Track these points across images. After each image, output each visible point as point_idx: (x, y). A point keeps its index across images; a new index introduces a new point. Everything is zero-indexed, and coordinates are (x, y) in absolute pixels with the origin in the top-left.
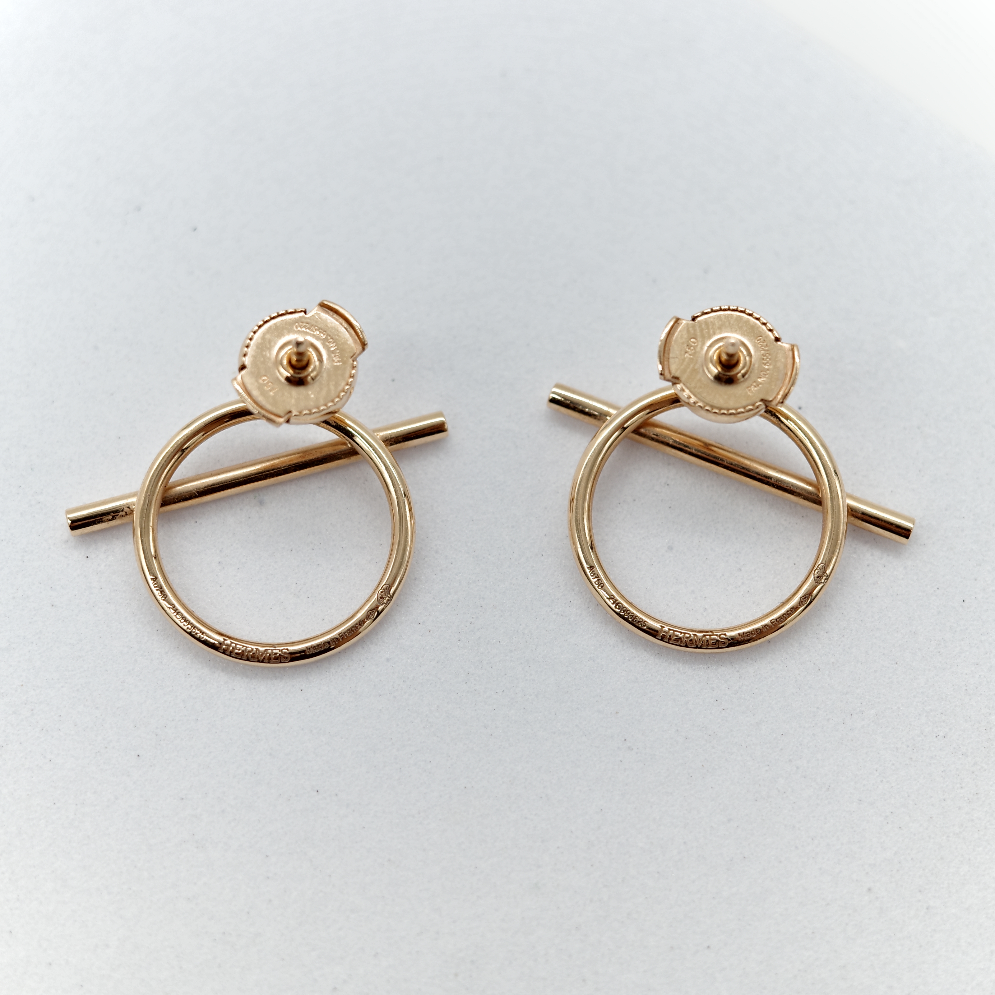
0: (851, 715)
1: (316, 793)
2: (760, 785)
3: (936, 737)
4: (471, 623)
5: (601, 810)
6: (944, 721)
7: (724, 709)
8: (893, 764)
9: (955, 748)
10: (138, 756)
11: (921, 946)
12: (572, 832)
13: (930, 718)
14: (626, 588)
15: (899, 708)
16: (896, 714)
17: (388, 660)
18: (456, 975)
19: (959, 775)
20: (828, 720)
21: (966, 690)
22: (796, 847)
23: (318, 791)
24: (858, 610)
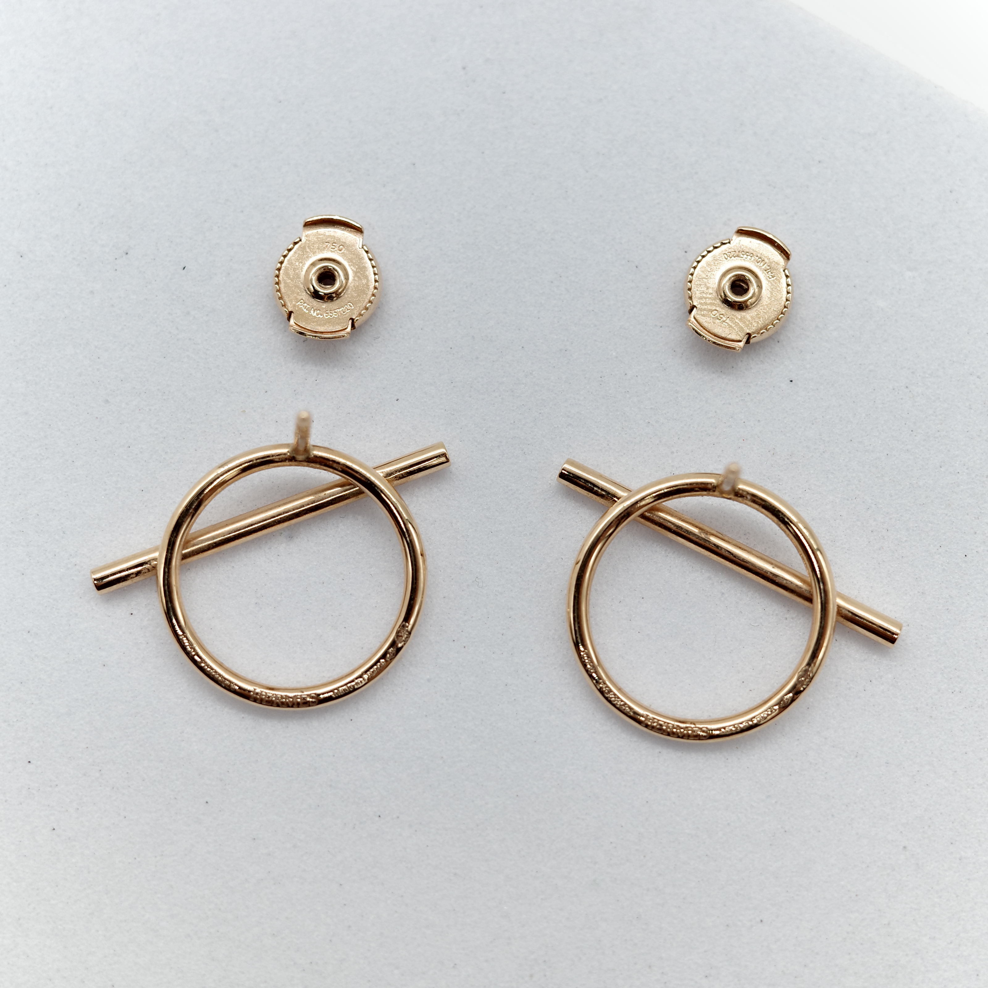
0: (871, 681)
1: (377, 819)
2: (792, 760)
3: (953, 693)
4: (503, 635)
5: (647, 802)
6: (958, 677)
7: (751, 690)
8: (915, 724)
9: (971, 702)
10: (207, 802)
11: (957, 896)
12: (622, 826)
13: (945, 675)
14: (646, 582)
15: (915, 669)
16: (912, 675)
17: (429, 680)
18: (531, 976)
19: (977, 728)
20: (850, 689)
21: (976, 643)
22: (833, 816)
23: (380, 816)
24: (867, 577)
